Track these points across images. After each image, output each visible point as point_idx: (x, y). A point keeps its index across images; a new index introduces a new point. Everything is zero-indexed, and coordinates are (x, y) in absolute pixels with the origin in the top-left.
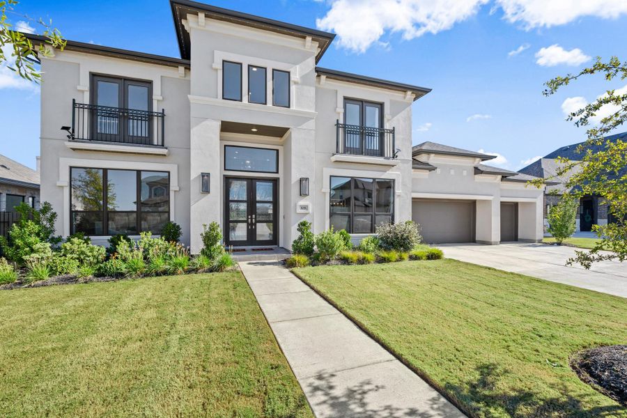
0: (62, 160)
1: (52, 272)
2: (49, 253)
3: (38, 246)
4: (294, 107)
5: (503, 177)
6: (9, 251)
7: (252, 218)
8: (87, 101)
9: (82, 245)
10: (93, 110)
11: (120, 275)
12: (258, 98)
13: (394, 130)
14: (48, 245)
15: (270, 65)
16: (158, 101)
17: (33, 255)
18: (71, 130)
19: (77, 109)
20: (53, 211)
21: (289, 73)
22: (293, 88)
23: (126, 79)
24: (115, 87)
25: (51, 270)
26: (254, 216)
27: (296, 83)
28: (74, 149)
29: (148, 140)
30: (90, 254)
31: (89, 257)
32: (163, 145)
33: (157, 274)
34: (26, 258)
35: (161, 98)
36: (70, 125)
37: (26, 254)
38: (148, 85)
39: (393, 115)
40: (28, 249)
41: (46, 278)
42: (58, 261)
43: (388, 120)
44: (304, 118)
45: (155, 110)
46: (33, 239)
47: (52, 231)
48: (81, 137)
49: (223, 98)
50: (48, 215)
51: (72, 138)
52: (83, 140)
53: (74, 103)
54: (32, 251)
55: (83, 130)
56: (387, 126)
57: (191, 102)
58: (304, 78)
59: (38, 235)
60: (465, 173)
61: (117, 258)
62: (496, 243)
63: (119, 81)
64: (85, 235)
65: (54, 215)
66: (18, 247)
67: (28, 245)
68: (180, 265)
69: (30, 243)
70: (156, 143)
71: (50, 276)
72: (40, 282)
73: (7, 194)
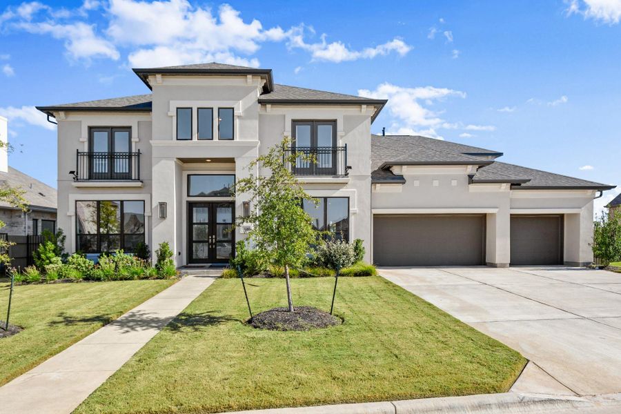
0: (70, 196)
1: (60, 276)
2: (60, 264)
3: (54, 259)
4: (237, 139)
5: (512, 185)
6: (38, 263)
7: (212, 239)
8: (86, 150)
9: (79, 259)
10: (91, 155)
11: (98, 279)
12: (206, 135)
13: (346, 147)
14: (60, 259)
15: (216, 105)
16: (136, 142)
17: (51, 265)
18: (75, 173)
19: (79, 157)
20: (64, 234)
21: (233, 108)
22: (237, 122)
23: (112, 128)
24: (105, 135)
25: (59, 275)
26: (214, 236)
27: (239, 117)
28: (78, 187)
29: (127, 176)
30: (83, 265)
31: (82, 267)
32: (139, 179)
33: (121, 279)
34: (47, 267)
35: (137, 140)
36: (75, 170)
37: (48, 264)
38: (128, 130)
39: (347, 132)
40: (48, 261)
41: (56, 279)
42: (63, 269)
43: (342, 137)
44: (248, 147)
45: (133, 151)
46: (51, 255)
47: (63, 249)
48: (82, 178)
49: (177, 139)
50: (61, 237)
51: (77, 179)
52: (84, 180)
53: (78, 153)
54: (51, 262)
55: (84, 173)
56: (340, 143)
57: (153, 145)
58: (247, 111)
59: (54, 251)
60: (454, 183)
61: (99, 268)
62: (503, 266)
63: (108, 130)
64: (84, 253)
65: (64, 238)
66: (43, 260)
67: (48, 258)
68: (136, 273)
69: (50, 257)
70: (133, 178)
71: (59, 278)
72: (52, 282)
73: (42, 220)
